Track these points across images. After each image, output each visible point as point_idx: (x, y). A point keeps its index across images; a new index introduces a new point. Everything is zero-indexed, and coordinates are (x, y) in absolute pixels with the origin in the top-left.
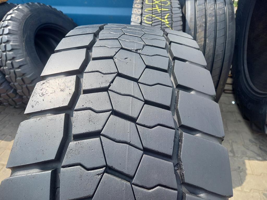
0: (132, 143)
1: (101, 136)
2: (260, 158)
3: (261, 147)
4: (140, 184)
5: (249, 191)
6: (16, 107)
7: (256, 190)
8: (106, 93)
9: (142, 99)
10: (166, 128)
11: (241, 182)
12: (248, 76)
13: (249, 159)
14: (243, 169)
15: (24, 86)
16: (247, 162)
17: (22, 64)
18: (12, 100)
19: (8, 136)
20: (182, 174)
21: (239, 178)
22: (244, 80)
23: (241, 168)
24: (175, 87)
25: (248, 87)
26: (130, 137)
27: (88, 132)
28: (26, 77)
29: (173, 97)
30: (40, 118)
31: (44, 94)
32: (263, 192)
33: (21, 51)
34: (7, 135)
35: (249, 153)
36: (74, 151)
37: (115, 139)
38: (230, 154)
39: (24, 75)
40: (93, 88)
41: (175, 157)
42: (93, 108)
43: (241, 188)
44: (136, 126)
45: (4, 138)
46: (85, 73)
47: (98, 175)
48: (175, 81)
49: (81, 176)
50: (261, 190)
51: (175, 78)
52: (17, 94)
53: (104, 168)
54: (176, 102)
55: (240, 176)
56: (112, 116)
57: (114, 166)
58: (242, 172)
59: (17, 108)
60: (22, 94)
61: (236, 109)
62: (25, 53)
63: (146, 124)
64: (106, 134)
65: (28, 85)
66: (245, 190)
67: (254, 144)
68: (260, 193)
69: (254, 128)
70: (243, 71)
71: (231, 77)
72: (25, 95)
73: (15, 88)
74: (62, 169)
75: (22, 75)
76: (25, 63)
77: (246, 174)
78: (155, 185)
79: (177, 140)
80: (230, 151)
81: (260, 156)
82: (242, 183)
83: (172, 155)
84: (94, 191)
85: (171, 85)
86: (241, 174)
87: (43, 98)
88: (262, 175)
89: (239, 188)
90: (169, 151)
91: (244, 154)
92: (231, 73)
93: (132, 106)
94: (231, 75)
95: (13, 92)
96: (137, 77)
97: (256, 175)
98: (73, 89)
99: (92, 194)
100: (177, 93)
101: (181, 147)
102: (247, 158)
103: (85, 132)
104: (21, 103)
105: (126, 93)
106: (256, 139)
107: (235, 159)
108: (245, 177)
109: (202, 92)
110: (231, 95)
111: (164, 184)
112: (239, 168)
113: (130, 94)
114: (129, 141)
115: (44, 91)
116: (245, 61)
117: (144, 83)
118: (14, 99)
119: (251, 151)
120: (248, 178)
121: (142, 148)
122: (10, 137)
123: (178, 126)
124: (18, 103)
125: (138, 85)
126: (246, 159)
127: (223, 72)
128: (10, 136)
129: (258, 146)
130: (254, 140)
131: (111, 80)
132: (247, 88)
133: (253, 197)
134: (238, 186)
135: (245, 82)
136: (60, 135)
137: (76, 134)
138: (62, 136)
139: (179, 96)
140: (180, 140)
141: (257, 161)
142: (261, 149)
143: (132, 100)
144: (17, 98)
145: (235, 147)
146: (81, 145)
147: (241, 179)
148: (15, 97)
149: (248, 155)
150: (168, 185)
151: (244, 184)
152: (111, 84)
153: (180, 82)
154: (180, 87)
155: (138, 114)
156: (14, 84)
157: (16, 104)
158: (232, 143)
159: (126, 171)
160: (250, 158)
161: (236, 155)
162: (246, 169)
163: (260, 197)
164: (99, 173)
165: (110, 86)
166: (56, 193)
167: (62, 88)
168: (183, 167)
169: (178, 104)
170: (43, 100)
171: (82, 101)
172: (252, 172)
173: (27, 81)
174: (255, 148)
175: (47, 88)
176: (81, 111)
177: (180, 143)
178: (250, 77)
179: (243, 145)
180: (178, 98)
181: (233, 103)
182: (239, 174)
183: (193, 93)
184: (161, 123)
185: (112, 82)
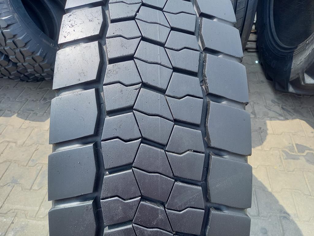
0: (162, 63)
1: (134, 59)
2: (282, 118)
3: (284, 107)
4: (172, 95)
5: (269, 150)
6: (11, 77)
7: (276, 148)
8: (133, 21)
9: (169, 26)
10: (192, 50)
11: (261, 142)
12: (274, 30)
13: (271, 120)
14: (264, 129)
15: (17, 51)
16: (268, 122)
17: (9, 23)
18: (5, 69)
19: (7, 112)
20: (206, 88)
21: (260, 138)
22: (270, 35)
23: (262, 129)
24: (198, 16)
25: (273, 42)
26: (160, 59)
27: (122, 56)
28: (18, 39)
29: (197, 25)
30: (75, 46)
31: (74, 25)
32: (283, 149)
33: (5, 6)
34: (5, 110)
35: (271, 114)
36: (112, 71)
37: (147, 61)
38: (252, 116)
39: (14, 36)
40: (120, 17)
41: (200, 75)
42: (123, 35)
43: (261, 147)
44: (165, 50)
45: (3, 114)
46: (110, 3)
47: (136, 89)
48: (198, 10)
49: (122, 91)
50: (280, 148)
51: (198, 8)
52: (9, 61)
53: (141, 84)
54: (200, 29)
55: (261, 137)
56: (142, 41)
57: (148, 82)
58: (263, 132)
59: (11, 79)
60: (16, 61)
61: (259, 69)
62: (11, 9)
63: (174, 48)
64: (138, 57)
65: (22, 50)
66: (265, 149)
67: (276, 104)
68: (279, 151)
69: (277, 87)
70: (268, 25)
71: (255, 33)
72: (20, 62)
73: (7, 54)
74: (104, 87)
75: (12, 37)
76: (13, 21)
77: (266, 134)
78: (184, 95)
79: (201, 62)
80: (252, 113)
81: (282, 116)
82: (263, 142)
83: (197, 72)
84: (134, 101)
85: (195, 13)
86: (262, 134)
87: (73, 28)
88: (283, 133)
89: (259, 148)
90: (195, 69)
91: (266, 115)
92: (256, 28)
93: (159, 32)
94: (256, 31)
95: (4, 59)
96: (162, 7)
97: (277, 134)
98: (101, 20)
99: (133, 104)
100: (200, 21)
101: (205, 66)
102: (269, 118)
103: (119, 56)
104: (16, 72)
105: (152, 22)
106: (278, 99)
107: (256, 120)
108: (266, 136)
109: (223, 19)
110: (255, 54)
111: (192, 94)
112: (260, 128)
113: (156, 22)
114: (160, 62)
115: (72, 22)
116: (272, 13)
117: (169, 11)
118: (6, 67)
119: (273, 111)
120: (268, 138)
121: (172, 67)
122: (10, 112)
123: (202, 50)
124: (12, 73)
125: (163, 13)
126: (268, 120)
127: (246, 23)
128: (8, 111)
129: (281, 106)
130: (276, 100)
131: (136, 10)
132: (272, 44)
133: (272, 154)
134: (258, 146)
135: (270, 37)
136: (97, 60)
137: (112, 58)
138: (99, 60)
139: (202, 23)
140: (204, 61)
141: (278, 121)
142: (283, 108)
143: (159, 27)
144: (11, 65)
145: (256, 108)
146: (118, 67)
147: (262, 139)
148: (8, 65)
149: (269, 116)
150: (195, 95)
151: (265, 143)
152: (137, 13)
153: (203, 11)
154: (202, 15)
155: (166, 39)
156: (4, 49)
157: (10, 74)
158: (253, 105)
159: (159, 86)
160: (271, 118)
161: (258, 116)
162: (267, 129)
163: (279, 154)
164: (137, 88)
165: (136, 15)
166: (101, 107)
167: (89, 18)
168: (207, 81)
169: (201, 31)
170: (74, 30)
171: (112, 29)
172: (273, 132)
173: (19, 45)
174: (278, 109)
175: (75, 20)
176: (113, 38)
177: (204, 63)
178: (276, 31)
179: (265, 106)
180: (202, 25)
181: (257, 62)
182: (260, 134)
183: (215, 20)
184: (187, 46)
185: (138, 11)
